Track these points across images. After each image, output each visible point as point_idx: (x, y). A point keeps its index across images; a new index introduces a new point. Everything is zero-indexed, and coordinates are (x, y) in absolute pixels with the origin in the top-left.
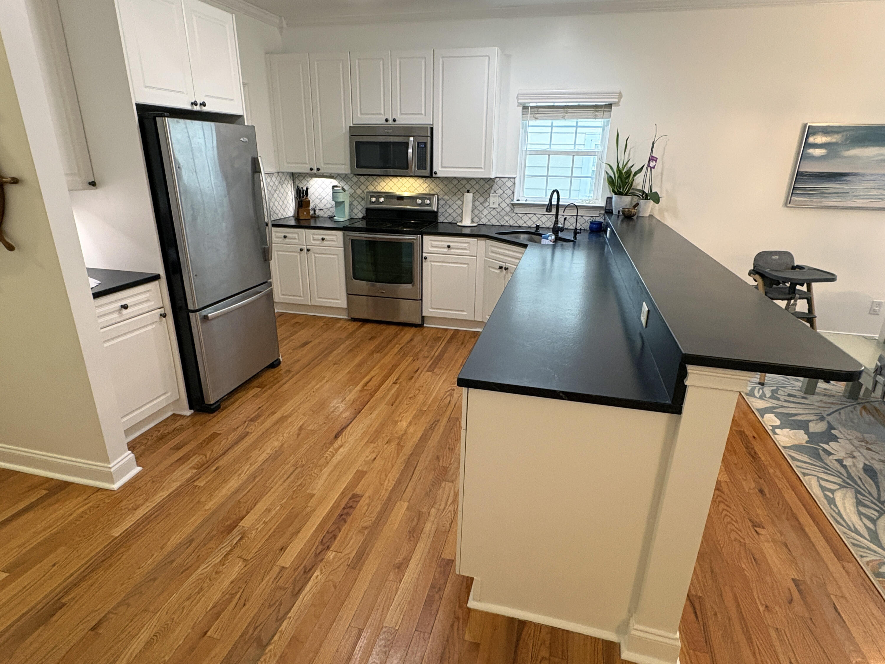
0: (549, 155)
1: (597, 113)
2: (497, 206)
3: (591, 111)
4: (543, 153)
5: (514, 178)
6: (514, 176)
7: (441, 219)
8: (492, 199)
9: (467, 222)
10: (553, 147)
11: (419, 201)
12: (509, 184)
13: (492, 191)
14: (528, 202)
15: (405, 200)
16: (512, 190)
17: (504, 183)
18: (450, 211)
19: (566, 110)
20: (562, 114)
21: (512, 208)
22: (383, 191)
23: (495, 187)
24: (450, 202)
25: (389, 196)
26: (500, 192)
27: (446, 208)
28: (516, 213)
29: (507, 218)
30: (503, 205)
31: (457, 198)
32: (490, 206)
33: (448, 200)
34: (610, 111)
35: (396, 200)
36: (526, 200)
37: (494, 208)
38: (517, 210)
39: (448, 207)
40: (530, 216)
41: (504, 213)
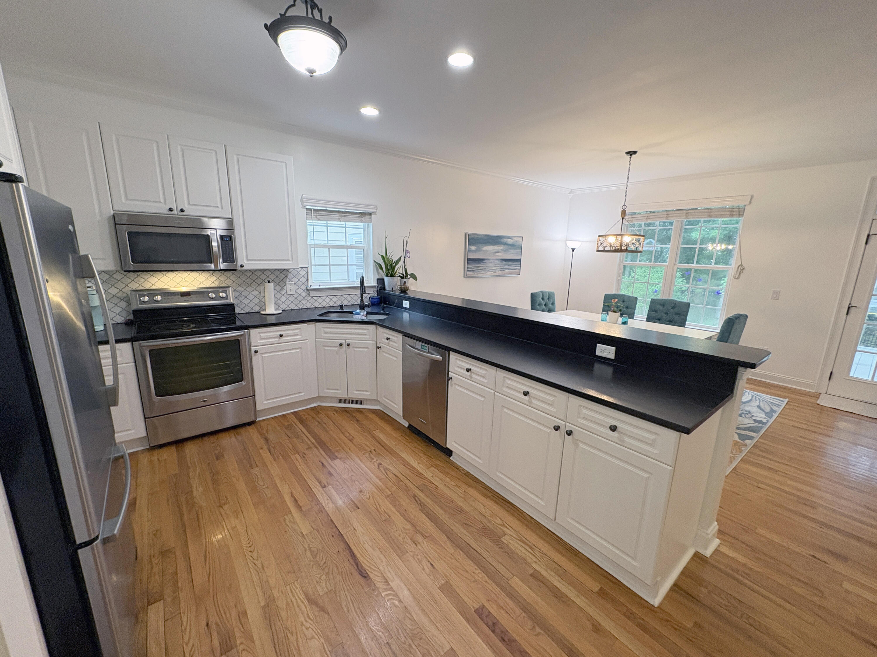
0: (329, 249)
1: (362, 219)
2: (294, 293)
3: (357, 218)
4: (324, 246)
5: (307, 268)
6: (307, 266)
7: (237, 310)
8: (288, 287)
9: (271, 309)
10: (329, 242)
11: (213, 295)
12: (303, 273)
13: (288, 280)
14: (321, 287)
15: (192, 296)
16: (306, 277)
17: (298, 272)
18: (246, 301)
19: (340, 214)
20: (338, 217)
21: (308, 292)
22: (154, 287)
23: (290, 276)
24: (245, 293)
25: (167, 294)
26: (295, 280)
27: (241, 299)
28: (312, 297)
29: (304, 302)
30: (300, 291)
31: (253, 289)
32: (288, 293)
33: (243, 291)
34: (371, 218)
35: (180, 296)
36: (320, 285)
37: (291, 295)
38: (312, 294)
39: (244, 297)
40: (324, 298)
41: (300, 298)
